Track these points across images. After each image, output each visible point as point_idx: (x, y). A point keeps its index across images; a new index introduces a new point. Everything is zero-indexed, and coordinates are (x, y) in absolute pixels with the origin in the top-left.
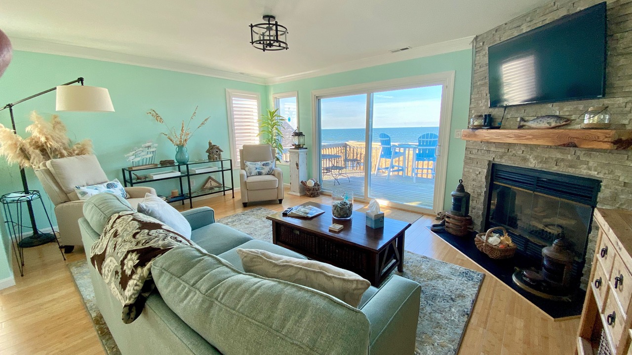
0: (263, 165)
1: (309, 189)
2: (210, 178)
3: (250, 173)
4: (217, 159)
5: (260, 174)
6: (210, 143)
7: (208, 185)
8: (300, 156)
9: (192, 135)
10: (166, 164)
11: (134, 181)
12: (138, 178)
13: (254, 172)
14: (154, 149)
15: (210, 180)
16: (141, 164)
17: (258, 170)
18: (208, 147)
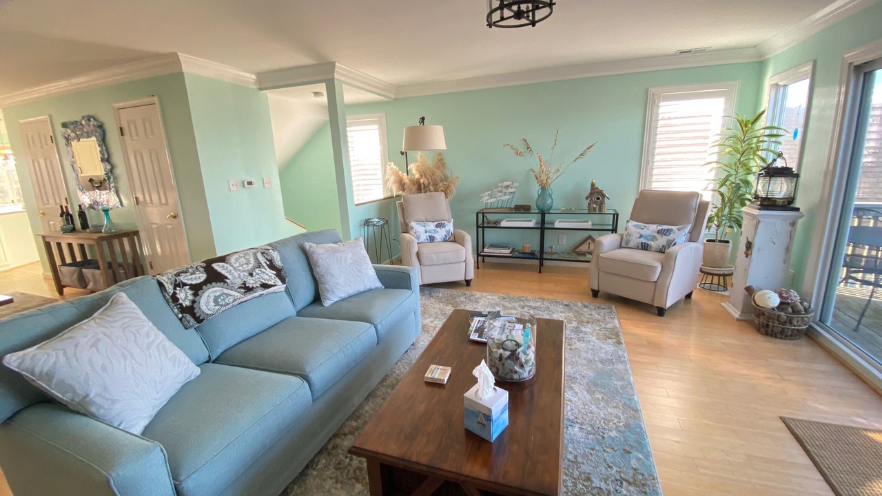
0: (658, 232)
1: (759, 312)
2: (590, 237)
3: (627, 242)
4: (595, 211)
5: (645, 247)
6: (593, 185)
7: (584, 248)
8: (760, 226)
9: (563, 172)
10: (523, 209)
11: (485, 225)
12: (488, 223)
13: (635, 241)
14: (513, 190)
15: (589, 241)
16: (495, 206)
17: (642, 240)
18: (589, 190)
